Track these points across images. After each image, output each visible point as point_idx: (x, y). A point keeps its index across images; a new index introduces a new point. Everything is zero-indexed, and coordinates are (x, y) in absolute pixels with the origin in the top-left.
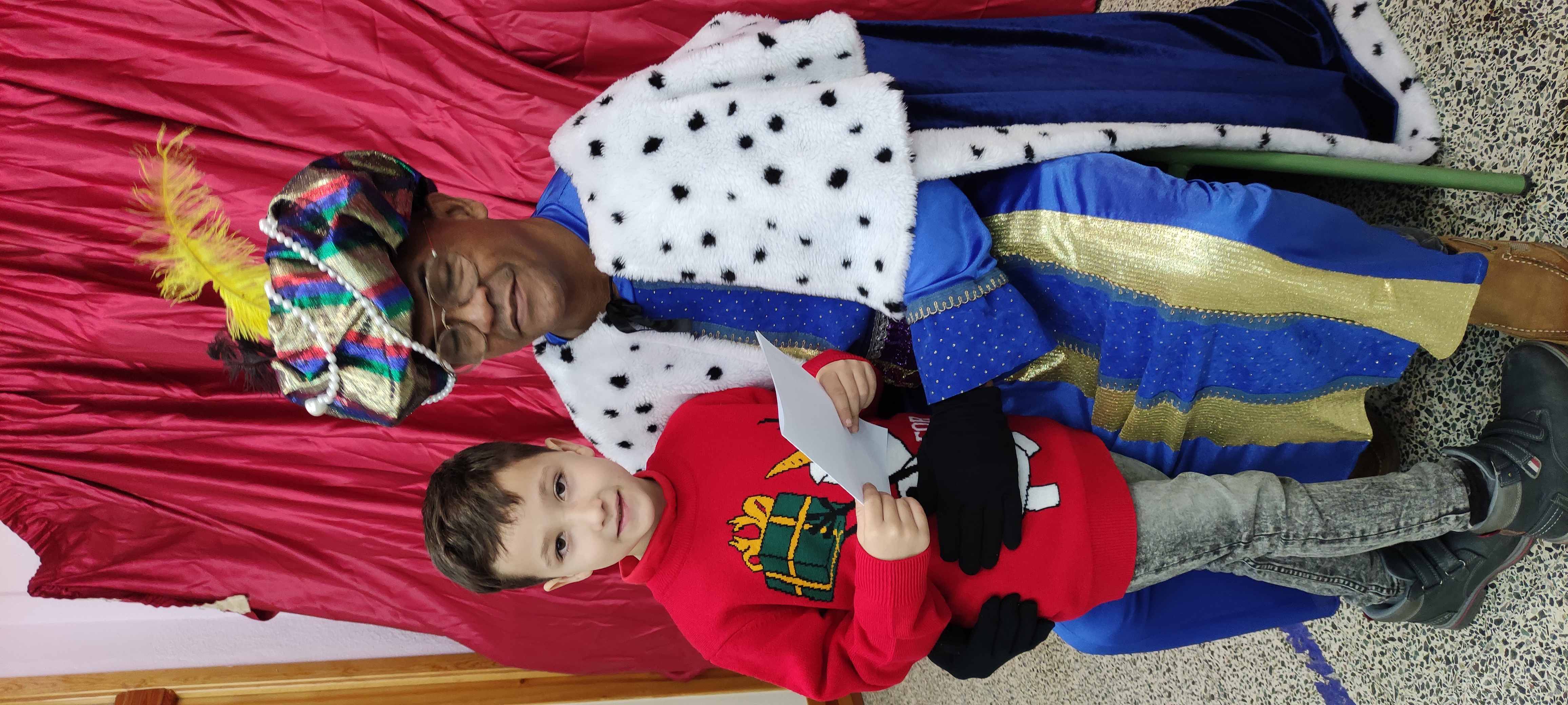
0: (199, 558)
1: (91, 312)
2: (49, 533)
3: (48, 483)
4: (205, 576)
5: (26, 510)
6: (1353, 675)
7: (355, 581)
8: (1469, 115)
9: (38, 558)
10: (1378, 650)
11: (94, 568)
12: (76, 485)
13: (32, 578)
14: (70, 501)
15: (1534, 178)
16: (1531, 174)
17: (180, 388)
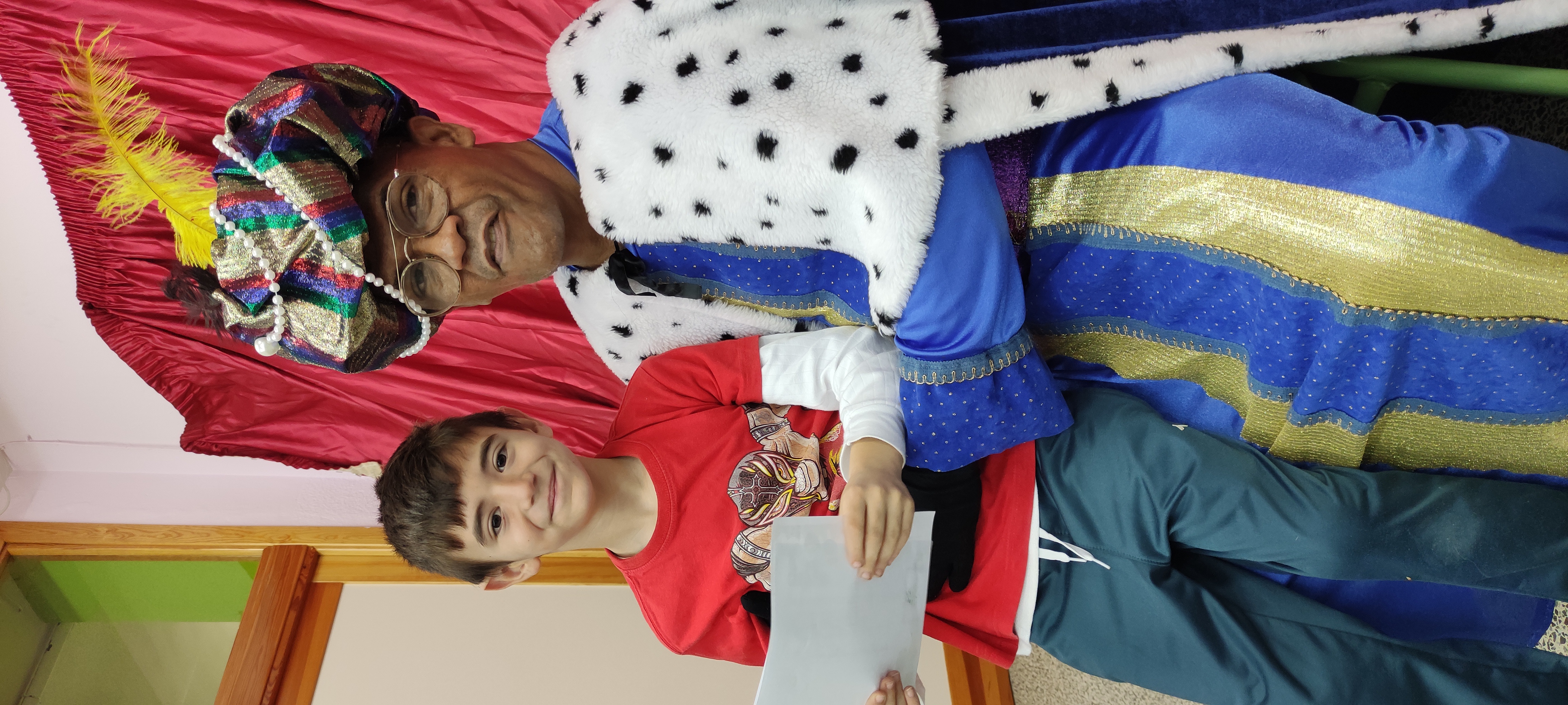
0: (335, 424)
2: (192, 394)
3: (184, 348)
4: (341, 441)
5: (168, 373)
9: (183, 418)
11: (240, 428)
12: (211, 351)
13: (182, 436)
14: (208, 365)
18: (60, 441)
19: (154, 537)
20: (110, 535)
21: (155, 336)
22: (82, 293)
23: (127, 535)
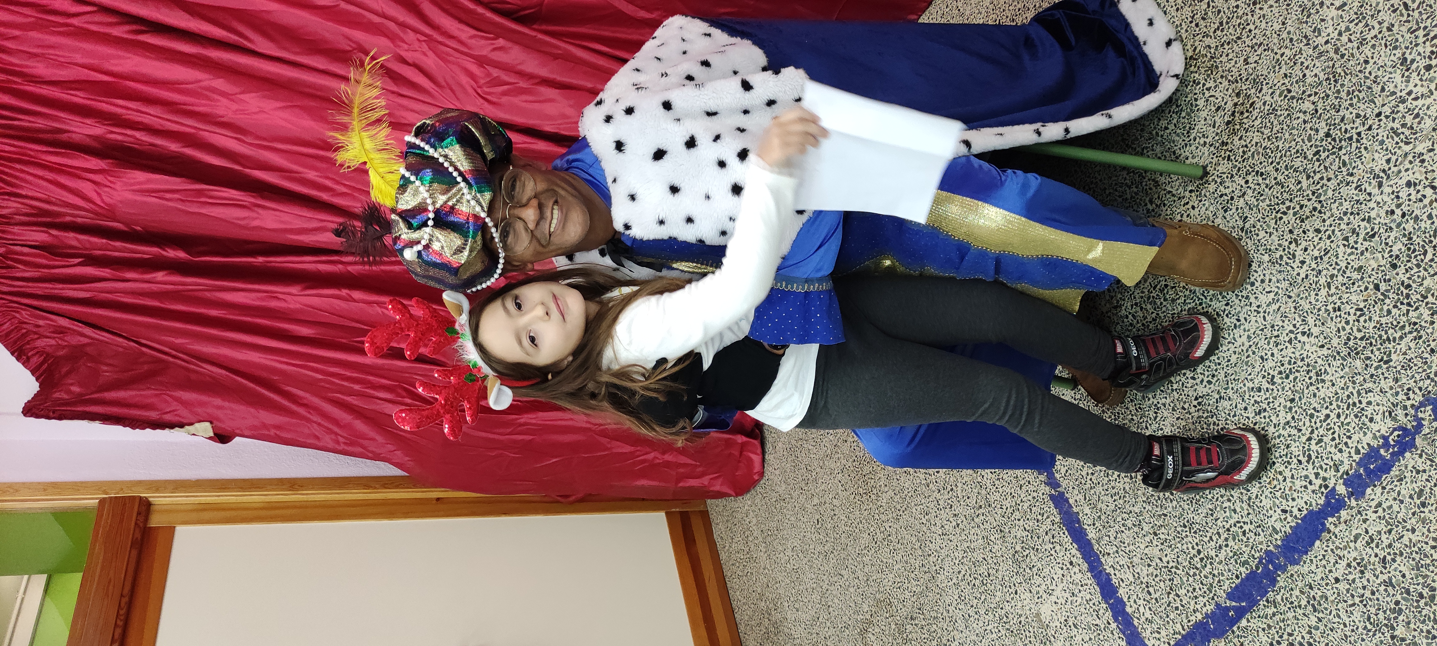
0: (171, 391)
1: (109, 184)
2: (48, 364)
3: (49, 322)
4: (175, 405)
5: (31, 344)
6: (1073, 488)
7: (309, 413)
8: (1175, 121)
10: (1090, 471)
11: (80, 395)
12: (73, 325)
13: (29, 402)
14: (68, 338)
15: (1208, 169)
16: (1207, 165)
17: (174, 250)
21: (23, 312)
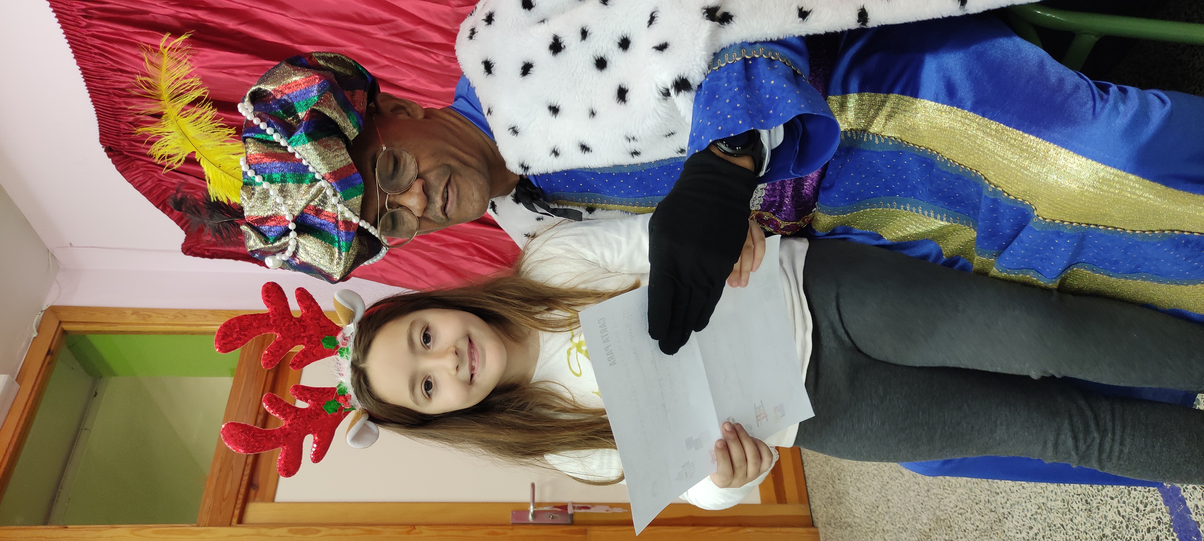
3: (181, 180)
9: (183, 232)
13: (183, 244)
18: (93, 247)
19: (167, 317)
20: (134, 316)
21: (159, 172)
22: (104, 139)
23: (146, 317)
